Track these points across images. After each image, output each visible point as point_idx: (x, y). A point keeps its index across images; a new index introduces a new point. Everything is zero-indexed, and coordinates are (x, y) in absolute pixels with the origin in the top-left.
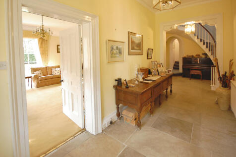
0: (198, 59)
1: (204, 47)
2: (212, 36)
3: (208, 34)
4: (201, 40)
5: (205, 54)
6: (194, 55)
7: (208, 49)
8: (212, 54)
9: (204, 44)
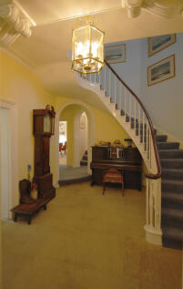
0: (118, 150)
1: (127, 126)
2: (141, 105)
3: (135, 99)
4: (122, 113)
5: (130, 140)
6: (112, 142)
7: (134, 131)
8: (141, 141)
9: (127, 120)
